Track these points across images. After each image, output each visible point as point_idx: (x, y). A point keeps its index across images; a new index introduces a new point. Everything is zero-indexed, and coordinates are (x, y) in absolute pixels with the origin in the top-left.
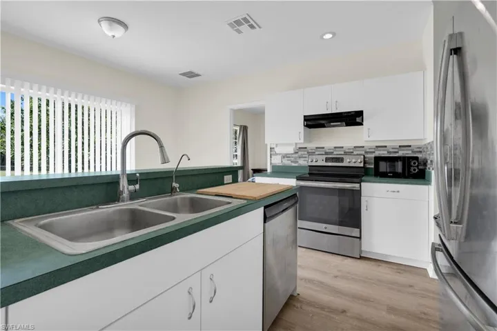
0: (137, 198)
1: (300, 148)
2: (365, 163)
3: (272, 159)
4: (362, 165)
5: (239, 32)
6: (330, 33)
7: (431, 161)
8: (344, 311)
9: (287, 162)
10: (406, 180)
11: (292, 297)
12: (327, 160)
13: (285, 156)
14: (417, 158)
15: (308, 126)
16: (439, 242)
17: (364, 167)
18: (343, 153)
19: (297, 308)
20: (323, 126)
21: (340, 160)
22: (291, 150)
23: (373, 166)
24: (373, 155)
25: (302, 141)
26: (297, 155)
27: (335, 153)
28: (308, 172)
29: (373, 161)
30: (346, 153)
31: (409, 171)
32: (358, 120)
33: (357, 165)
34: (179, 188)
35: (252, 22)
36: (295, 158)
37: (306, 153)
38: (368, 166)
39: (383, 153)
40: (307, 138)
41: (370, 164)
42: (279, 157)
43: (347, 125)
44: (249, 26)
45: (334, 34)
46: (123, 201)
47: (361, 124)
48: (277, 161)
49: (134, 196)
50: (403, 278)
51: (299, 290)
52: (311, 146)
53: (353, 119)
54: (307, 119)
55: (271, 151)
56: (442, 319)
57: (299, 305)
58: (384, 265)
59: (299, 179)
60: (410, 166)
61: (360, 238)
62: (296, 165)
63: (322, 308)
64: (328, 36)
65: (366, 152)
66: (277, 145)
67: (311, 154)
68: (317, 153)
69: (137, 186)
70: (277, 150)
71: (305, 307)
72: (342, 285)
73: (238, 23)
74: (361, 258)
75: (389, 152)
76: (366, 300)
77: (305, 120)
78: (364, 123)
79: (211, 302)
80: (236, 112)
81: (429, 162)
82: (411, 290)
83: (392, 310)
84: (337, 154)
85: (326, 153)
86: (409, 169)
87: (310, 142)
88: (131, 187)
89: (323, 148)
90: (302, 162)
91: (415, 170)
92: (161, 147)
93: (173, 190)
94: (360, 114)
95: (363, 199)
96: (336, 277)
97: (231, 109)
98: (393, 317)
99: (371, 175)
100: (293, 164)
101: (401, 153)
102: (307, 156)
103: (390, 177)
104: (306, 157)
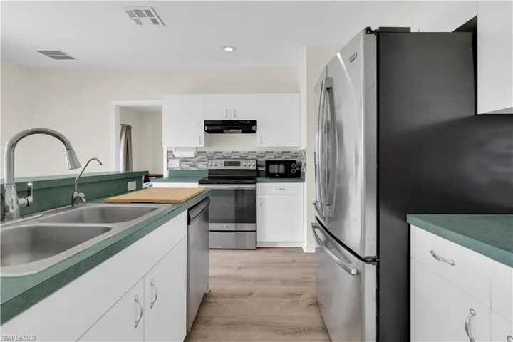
0: (30, 214)
1: (199, 152)
2: (258, 166)
3: (170, 163)
4: (255, 168)
5: (139, 23)
6: (232, 47)
7: (305, 164)
8: (250, 294)
9: (185, 166)
10: (288, 179)
11: (206, 295)
12: (226, 164)
13: (183, 160)
14: (295, 162)
15: (209, 131)
16: (317, 222)
17: (257, 170)
18: (239, 157)
19: (211, 303)
20: (221, 132)
21: (237, 163)
22: (191, 154)
23: (264, 169)
24: (263, 160)
25: (203, 145)
26: (195, 160)
27: (232, 157)
28: (207, 176)
29: (264, 164)
30: (242, 158)
31: (290, 172)
32: (253, 128)
33: (251, 168)
34: (84, 198)
35: (156, 17)
36: (194, 162)
37: (205, 157)
38: (259, 169)
39: (271, 158)
40: (208, 143)
41: (261, 166)
42: (178, 161)
43: (243, 132)
44: (152, 19)
45: (234, 49)
46: (12, 219)
47: (255, 132)
48: (175, 165)
49: (25, 212)
50: (289, 257)
51: (211, 288)
52: (211, 150)
53: (248, 127)
54: (207, 124)
55: (168, 155)
56: (317, 279)
57: (212, 300)
58: (274, 250)
59: (201, 182)
60: (291, 168)
61: (256, 231)
62: (196, 169)
63: (233, 296)
64: (229, 49)
65: (258, 157)
66: (175, 149)
67: (210, 158)
68: (216, 157)
69: (30, 199)
70: (176, 154)
71: (218, 300)
72: (245, 273)
73: (139, 13)
74: (257, 248)
75: (275, 157)
76: (266, 280)
77: (206, 125)
78: (258, 132)
79: (151, 307)
80: (123, 110)
81: (303, 164)
82: (295, 264)
83: (284, 282)
84: (234, 158)
85: (224, 158)
86: (290, 170)
87: (209, 146)
88: (23, 201)
89: (222, 152)
90: (202, 166)
91: (293, 171)
92: (69, 149)
93: (74, 202)
94: (254, 123)
95: (258, 197)
96: (240, 268)
97: (117, 106)
98: (286, 287)
99: (263, 177)
100: (192, 169)
101: (284, 158)
102: (207, 160)
103: (277, 177)
104: (205, 161)
